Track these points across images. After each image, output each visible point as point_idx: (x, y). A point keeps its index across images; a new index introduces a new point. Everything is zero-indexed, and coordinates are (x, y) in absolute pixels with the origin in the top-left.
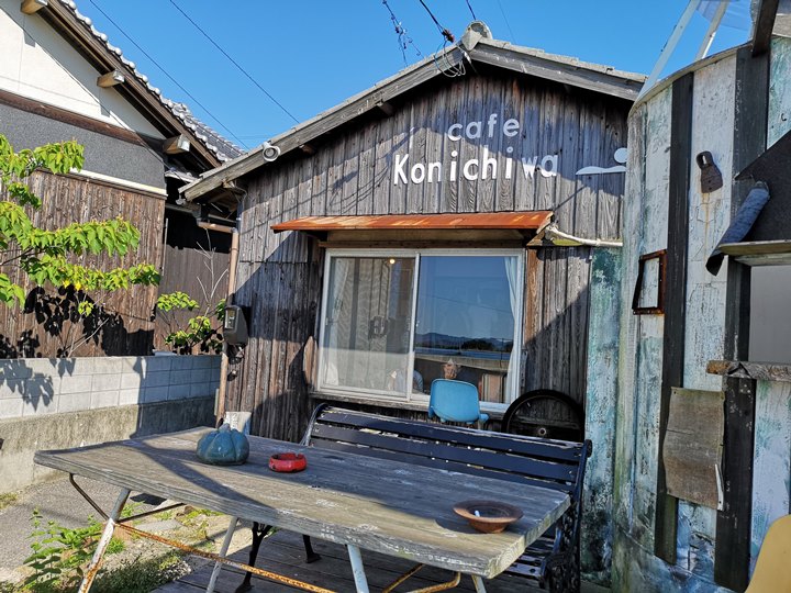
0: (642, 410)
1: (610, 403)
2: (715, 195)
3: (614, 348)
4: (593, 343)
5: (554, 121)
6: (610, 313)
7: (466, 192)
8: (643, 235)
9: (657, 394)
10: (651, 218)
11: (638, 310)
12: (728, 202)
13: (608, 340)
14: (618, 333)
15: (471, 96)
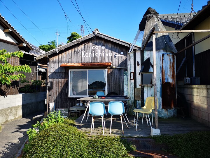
0: (132, 91)
1: (127, 91)
2: (139, 66)
3: (127, 84)
4: (125, 84)
5: (111, 47)
6: (127, 79)
7: (96, 59)
8: (131, 70)
9: (133, 89)
10: (132, 68)
11: (131, 79)
12: (140, 67)
13: (126, 83)
14: (128, 82)
15: (96, 42)
